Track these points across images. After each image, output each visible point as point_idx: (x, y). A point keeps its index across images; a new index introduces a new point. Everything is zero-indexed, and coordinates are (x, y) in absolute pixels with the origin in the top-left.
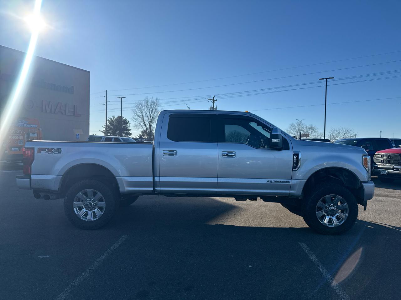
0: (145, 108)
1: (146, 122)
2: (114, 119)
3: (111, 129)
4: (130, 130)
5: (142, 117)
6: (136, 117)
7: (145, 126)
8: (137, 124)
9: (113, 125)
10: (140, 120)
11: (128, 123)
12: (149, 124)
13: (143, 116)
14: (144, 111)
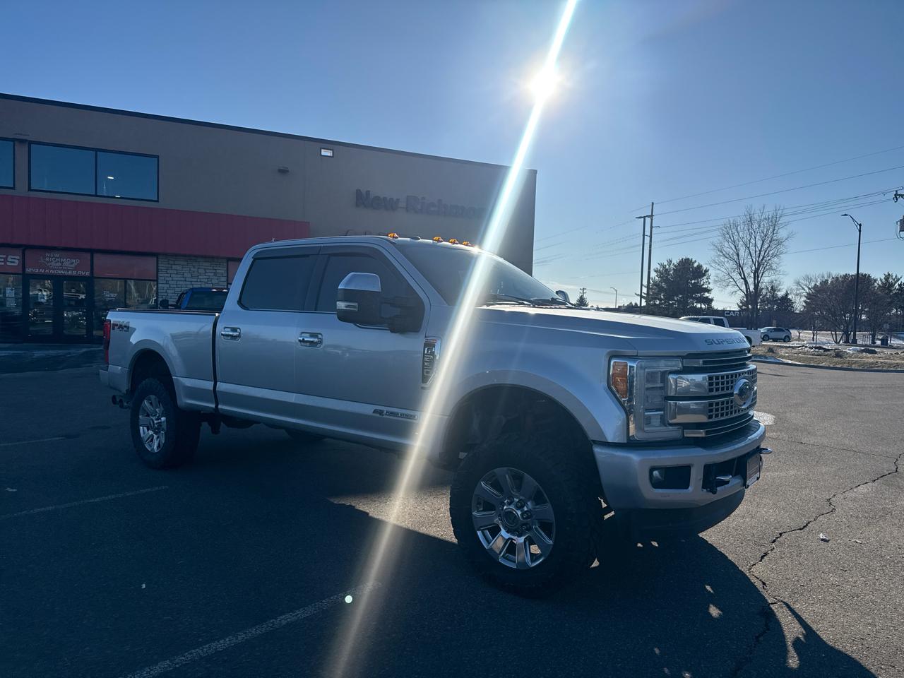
0: (744, 235)
1: (747, 270)
2: (672, 265)
3: (661, 289)
4: (708, 291)
5: (735, 257)
6: (721, 258)
7: (742, 280)
8: (721, 275)
9: (666, 281)
10: (732, 265)
11: (704, 275)
12: (752, 275)
13: (738, 255)
14: (741, 243)
